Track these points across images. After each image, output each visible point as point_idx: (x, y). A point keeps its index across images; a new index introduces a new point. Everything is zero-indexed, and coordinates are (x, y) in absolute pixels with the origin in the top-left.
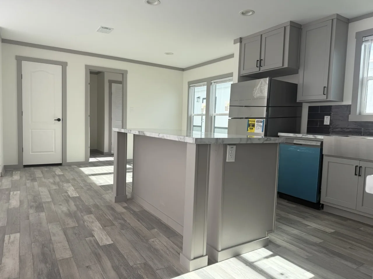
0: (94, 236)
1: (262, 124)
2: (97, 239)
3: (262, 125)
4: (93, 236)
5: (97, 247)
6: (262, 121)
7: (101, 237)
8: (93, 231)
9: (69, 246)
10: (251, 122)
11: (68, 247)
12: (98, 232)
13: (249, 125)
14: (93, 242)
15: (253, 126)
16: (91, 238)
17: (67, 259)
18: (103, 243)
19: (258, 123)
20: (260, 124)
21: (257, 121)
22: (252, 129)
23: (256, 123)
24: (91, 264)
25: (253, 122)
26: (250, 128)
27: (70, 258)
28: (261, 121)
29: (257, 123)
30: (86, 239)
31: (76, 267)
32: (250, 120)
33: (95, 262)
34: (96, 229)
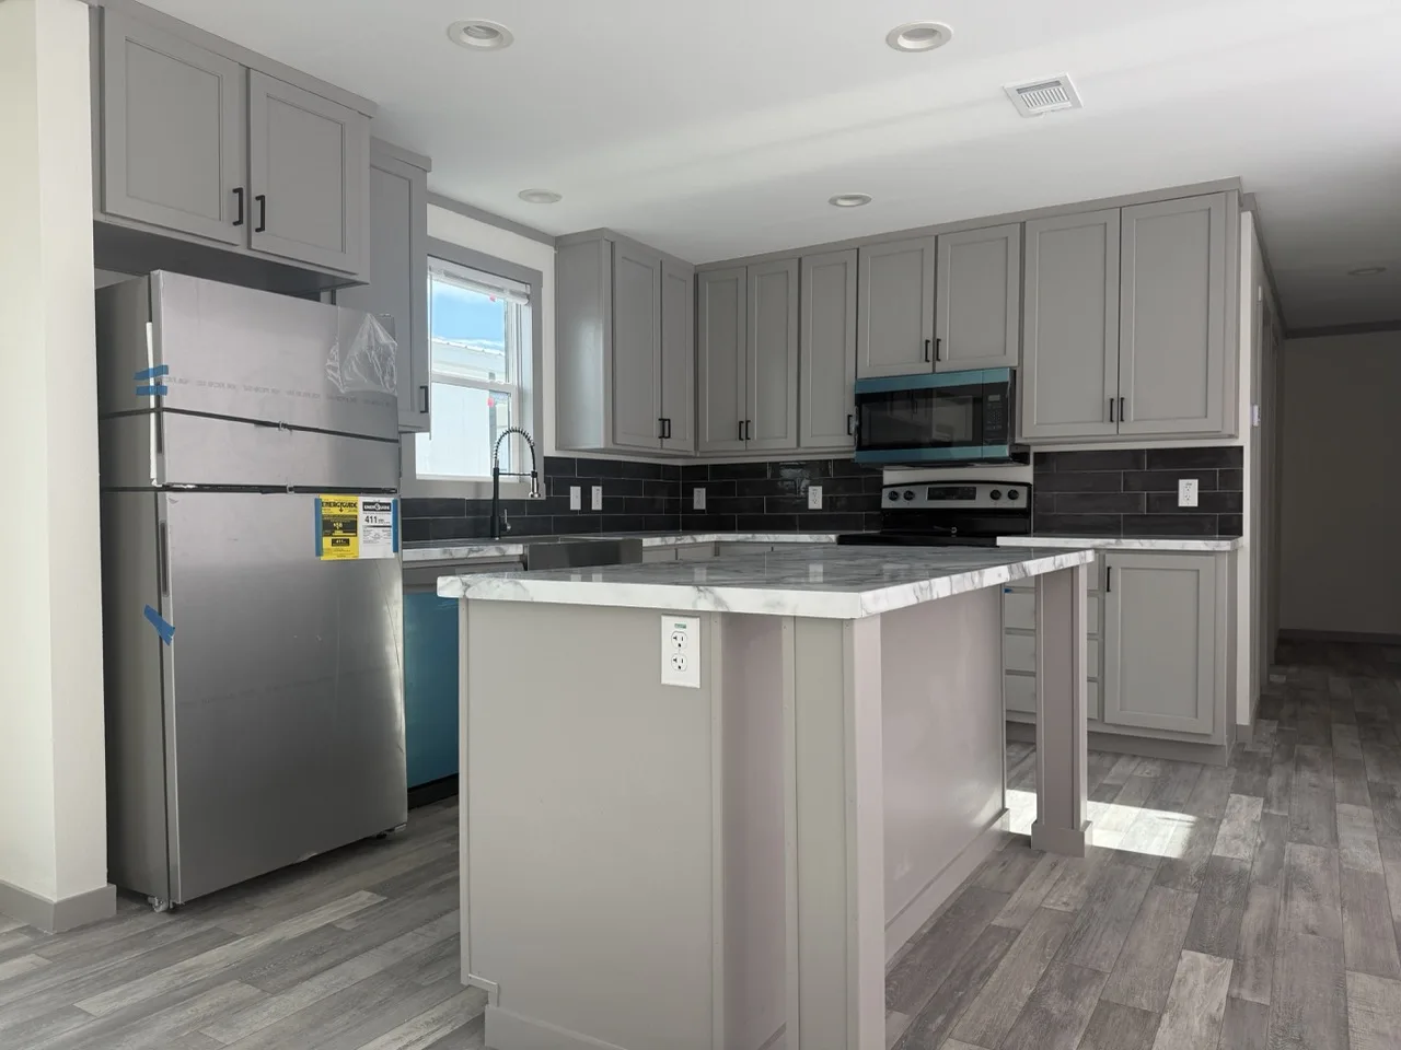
0: (1229, 997)
1: (388, 518)
2: (1228, 979)
3: (391, 524)
4: (1231, 999)
5: (1251, 962)
6: (389, 504)
7: (1207, 981)
8: (1213, 1021)
9: (1346, 1008)
10: (335, 511)
11: (1353, 1006)
12: (1197, 1005)
13: (326, 526)
14: (1250, 981)
15: (351, 526)
16: (1246, 995)
17: (1367, 972)
18: (1218, 965)
19: (374, 514)
20: (380, 516)
21: (365, 504)
22: (347, 542)
23: (362, 516)
24: (1300, 934)
25: (346, 511)
26: (334, 542)
27: (1357, 970)
28: (381, 504)
29: (369, 514)
30: (1266, 1001)
31: (1348, 944)
32: (325, 498)
33: (1284, 934)
34: (1196, 1022)
